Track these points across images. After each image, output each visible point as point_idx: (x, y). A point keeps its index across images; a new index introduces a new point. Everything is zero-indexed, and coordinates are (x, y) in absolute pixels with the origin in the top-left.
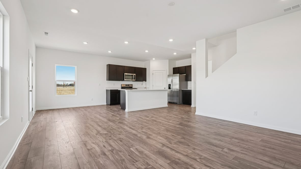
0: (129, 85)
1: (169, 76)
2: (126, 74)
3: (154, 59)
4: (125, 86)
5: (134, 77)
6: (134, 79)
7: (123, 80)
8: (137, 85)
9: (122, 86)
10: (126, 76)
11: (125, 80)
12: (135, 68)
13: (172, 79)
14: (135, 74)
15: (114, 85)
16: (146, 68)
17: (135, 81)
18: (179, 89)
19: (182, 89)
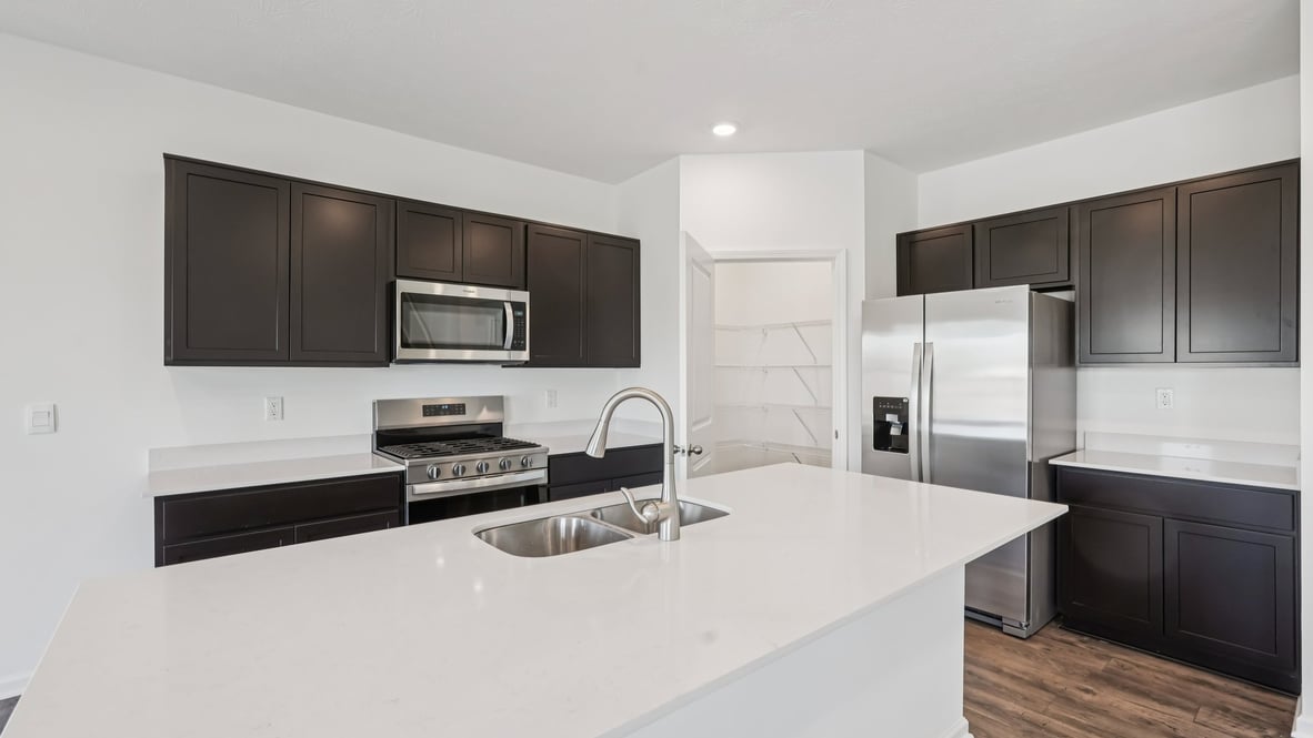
0: (458, 409)
1: (871, 314)
3: (724, 130)
4: (419, 420)
5: (519, 321)
6: (518, 345)
7: (388, 358)
8: (551, 404)
11: (401, 353)
12: (526, 227)
13: (925, 348)
14: (526, 290)
15: (279, 410)
16: (638, 242)
17: (526, 364)
18: (1029, 458)
19: (1051, 462)
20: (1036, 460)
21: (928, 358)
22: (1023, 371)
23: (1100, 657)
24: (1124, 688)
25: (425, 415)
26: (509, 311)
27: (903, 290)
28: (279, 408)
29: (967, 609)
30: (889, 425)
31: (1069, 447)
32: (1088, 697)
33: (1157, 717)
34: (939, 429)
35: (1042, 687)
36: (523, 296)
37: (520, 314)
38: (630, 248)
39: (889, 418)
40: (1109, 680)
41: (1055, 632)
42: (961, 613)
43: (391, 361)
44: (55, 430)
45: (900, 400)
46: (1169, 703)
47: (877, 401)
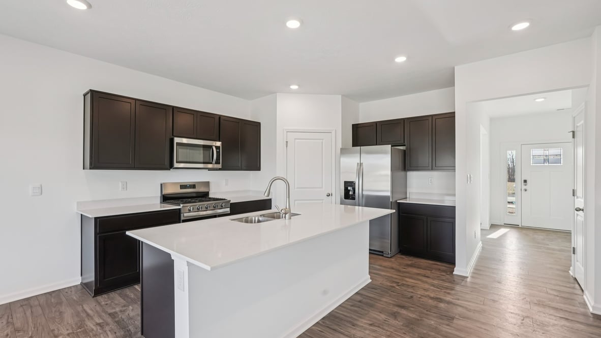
0: (193, 186)
1: (344, 151)
2: (185, 141)
3: (294, 87)
4: (178, 190)
5: (218, 153)
6: (217, 162)
7: (171, 166)
8: (226, 184)
9: (165, 192)
10: (180, 150)
11: (176, 165)
12: (220, 118)
13: (361, 164)
14: (220, 141)
15: (125, 187)
16: (260, 123)
17: (220, 169)
18: (391, 200)
19: (398, 201)
20: (394, 201)
21: (362, 168)
22: (389, 172)
23: (410, 261)
24: (415, 267)
25: (181, 188)
26: (214, 149)
27: (354, 145)
28: (125, 186)
29: (370, 250)
30: (349, 190)
31: (405, 197)
32: (404, 270)
33: (422, 273)
34: (365, 193)
35: (393, 268)
36: (219, 144)
37: (218, 150)
38: (257, 126)
39: (349, 188)
40: (411, 266)
41: (399, 256)
42: (368, 251)
43: (171, 168)
44: (41, 194)
45: (353, 182)
46: (425, 269)
47: (346, 182)
